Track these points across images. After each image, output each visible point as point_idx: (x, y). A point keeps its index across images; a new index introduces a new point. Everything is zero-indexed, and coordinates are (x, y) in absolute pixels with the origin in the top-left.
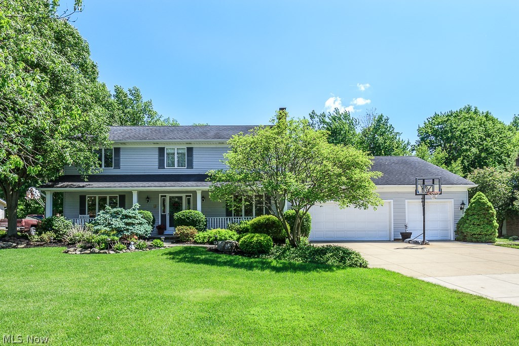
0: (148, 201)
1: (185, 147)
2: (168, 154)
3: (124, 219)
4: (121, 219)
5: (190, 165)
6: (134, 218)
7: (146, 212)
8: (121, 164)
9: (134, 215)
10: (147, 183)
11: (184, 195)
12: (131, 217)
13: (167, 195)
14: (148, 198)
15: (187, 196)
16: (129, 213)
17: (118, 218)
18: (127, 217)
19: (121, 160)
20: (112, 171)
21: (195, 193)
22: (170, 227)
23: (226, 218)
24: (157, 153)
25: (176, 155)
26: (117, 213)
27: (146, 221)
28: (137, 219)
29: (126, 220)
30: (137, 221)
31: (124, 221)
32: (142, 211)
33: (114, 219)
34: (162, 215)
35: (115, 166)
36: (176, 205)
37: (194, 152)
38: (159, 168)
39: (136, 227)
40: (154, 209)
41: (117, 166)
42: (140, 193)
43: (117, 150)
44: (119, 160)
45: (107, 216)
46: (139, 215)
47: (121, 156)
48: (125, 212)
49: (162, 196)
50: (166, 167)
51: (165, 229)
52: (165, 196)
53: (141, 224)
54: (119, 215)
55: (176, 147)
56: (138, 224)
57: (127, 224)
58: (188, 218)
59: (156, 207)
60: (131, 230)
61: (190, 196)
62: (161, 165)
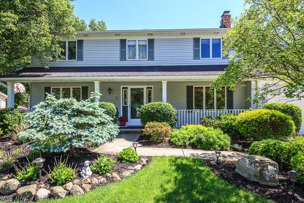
0: (110, 93)
1: (146, 38)
2: (129, 46)
3: (74, 116)
4: (70, 117)
5: (151, 57)
6: (92, 114)
7: (108, 104)
8: (84, 56)
9: (91, 109)
10: (110, 73)
11: (145, 87)
12: (86, 114)
13: (128, 86)
14: (110, 89)
15: (148, 88)
16: (84, 106)
17: (64, 114)
18: (79, 113)
19: (84, 52)
20: (75, 63)
21: (160, 83)
22: (131, 118)
23: (188, 110)
24: (118, 44)
25: (137, 47)
26: (64, 106)
27: (111, 119)
28: (96, 116)
29: (77, 120)
30: (97, 120)
31: (73, 120)
32: (104, 103)
33: (57, 117)
34: (123, 106)
35: (78, 58)
36: (137, 97)
37: (155, 44)
38: (121, 60)
39: (95, 130)
40: (115, 101)
41: (81, 58)
42: (102, 84)
43: (80, 42)
44: (82, 52)
45: (47, 112)
46: (100, 109)
47: (84, 49)
48: (77, 105)
49: (123, 88)
50: (127, 59)
51: (127, 120)
52: (127, 88)
53: (102, 123)
54: (68, 109)
55: (137, 39)
56: (98, 124)
57: (78, 126)
58: (159, 112)
59: (118, 98)
60: (86, 136)
61: (151, 88)
62: (123, 57)
